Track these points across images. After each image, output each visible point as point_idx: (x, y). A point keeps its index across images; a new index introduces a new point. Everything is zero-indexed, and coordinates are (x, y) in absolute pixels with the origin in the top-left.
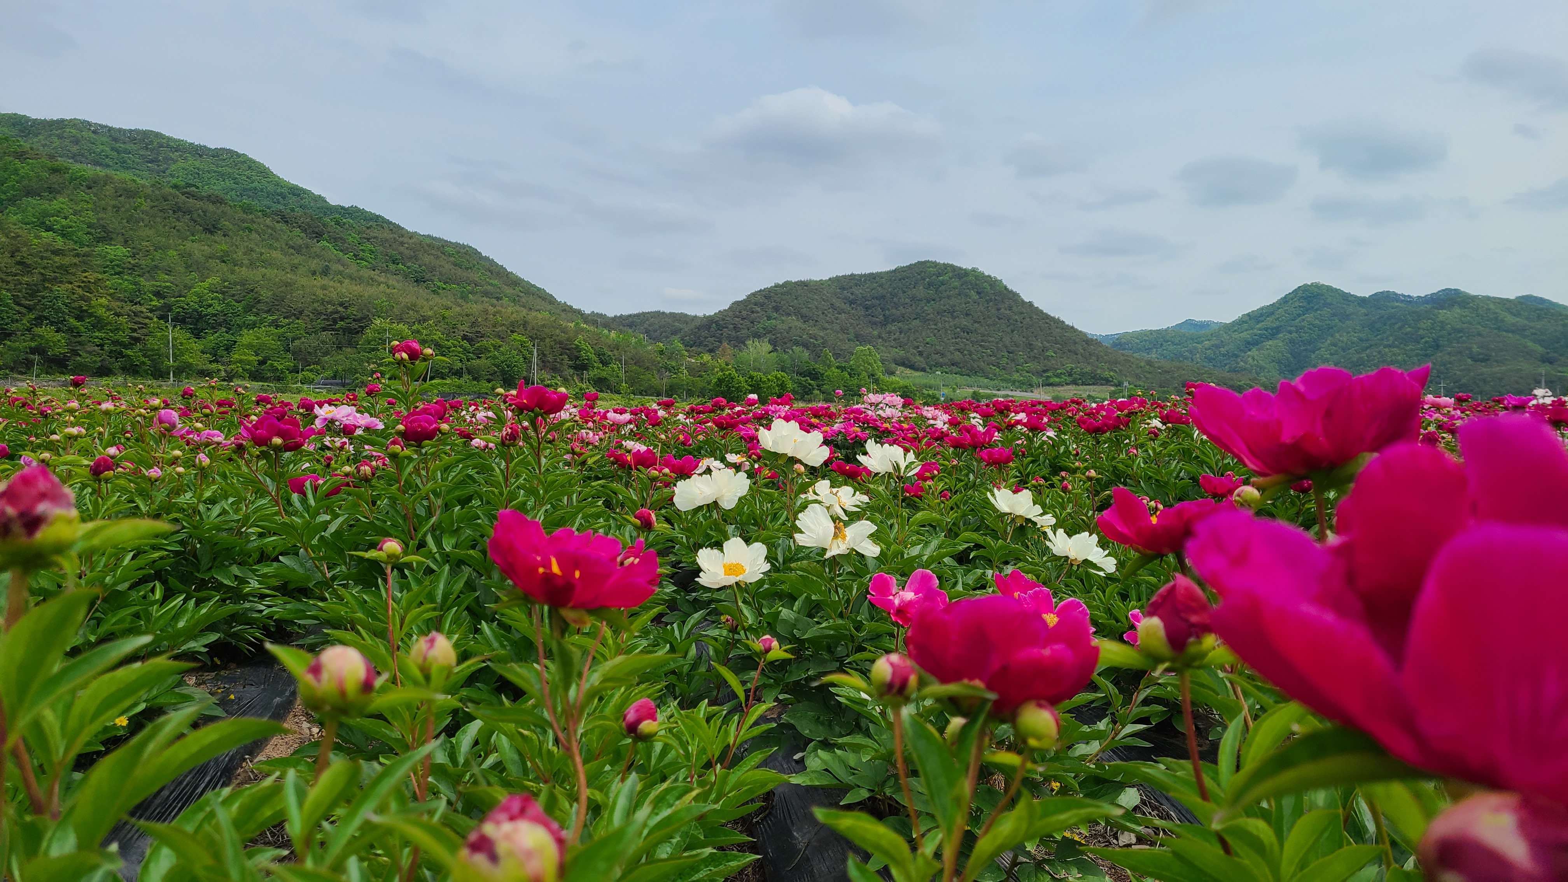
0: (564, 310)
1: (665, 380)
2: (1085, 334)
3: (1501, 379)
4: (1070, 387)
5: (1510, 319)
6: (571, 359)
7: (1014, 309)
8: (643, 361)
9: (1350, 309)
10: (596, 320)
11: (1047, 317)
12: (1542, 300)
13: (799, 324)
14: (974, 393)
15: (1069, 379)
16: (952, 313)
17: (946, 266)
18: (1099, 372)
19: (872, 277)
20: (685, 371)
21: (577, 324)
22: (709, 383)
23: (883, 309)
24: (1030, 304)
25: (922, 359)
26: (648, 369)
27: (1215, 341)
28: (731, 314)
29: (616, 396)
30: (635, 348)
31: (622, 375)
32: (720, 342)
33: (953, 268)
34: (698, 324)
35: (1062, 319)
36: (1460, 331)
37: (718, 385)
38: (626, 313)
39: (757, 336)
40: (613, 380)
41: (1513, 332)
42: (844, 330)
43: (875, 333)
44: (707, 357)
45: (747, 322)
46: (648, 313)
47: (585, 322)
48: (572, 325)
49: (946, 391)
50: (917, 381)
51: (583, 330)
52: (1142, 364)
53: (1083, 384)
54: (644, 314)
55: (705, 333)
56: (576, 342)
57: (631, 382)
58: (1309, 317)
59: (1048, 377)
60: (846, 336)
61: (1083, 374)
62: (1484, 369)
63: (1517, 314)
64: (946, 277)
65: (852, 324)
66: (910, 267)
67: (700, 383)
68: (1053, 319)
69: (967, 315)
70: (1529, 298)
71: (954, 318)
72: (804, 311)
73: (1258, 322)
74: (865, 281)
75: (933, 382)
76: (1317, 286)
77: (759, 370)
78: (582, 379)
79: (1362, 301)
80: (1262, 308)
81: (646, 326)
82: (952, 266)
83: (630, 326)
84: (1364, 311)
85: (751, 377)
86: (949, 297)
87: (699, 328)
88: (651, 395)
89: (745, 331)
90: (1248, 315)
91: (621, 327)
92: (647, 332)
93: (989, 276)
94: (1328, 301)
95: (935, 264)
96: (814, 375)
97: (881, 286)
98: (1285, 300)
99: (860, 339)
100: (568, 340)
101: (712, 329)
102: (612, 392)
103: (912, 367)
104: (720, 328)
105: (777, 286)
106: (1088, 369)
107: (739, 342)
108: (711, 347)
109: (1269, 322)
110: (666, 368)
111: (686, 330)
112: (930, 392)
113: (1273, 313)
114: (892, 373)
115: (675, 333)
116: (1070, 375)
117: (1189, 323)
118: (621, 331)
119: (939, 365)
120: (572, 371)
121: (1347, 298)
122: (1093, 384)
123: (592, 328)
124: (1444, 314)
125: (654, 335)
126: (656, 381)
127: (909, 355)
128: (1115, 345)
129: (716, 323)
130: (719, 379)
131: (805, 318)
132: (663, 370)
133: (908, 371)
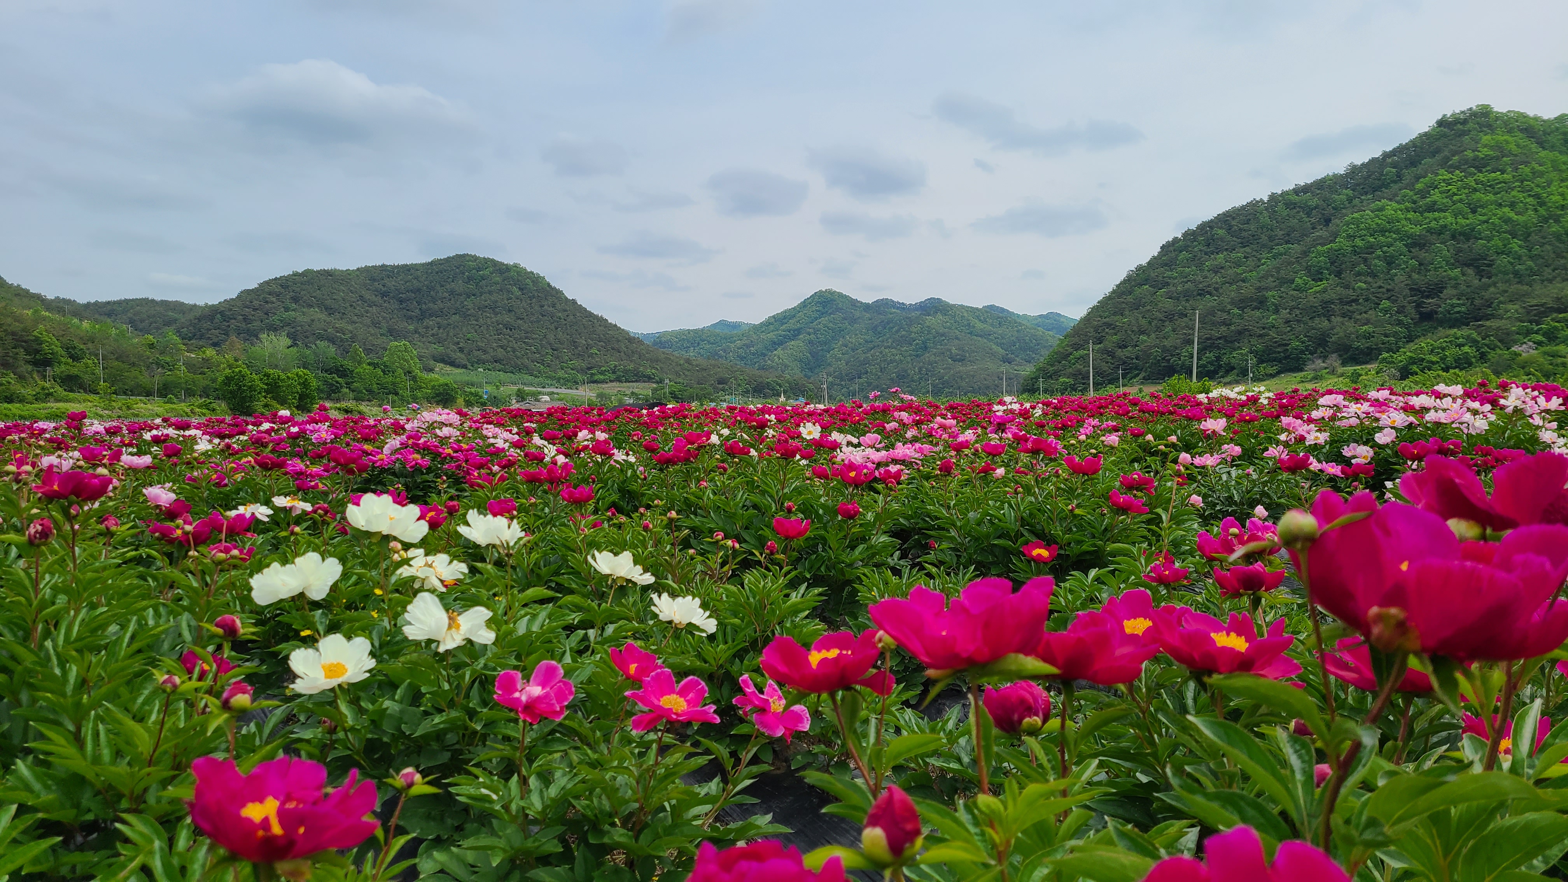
0: (16, 295)
1: (157, 378)
2: (627, 333)
3: (973, 376)
4: (614, 384)
5: (979, 325)
6: (28, 353)
7: (558, 306)
8: (128, 356)
9: (857, 314)
10: (61, 306)
11: (590, 315)
12: (1003, 310)
13: (323, 316)
14: (519, 390)
15: (613, 377)
16: (493, 308)
17: (486, 260)
18: (641, 369)
19: (406, 269)
20: (183, 368)
21: (36, 311)
22: (214, 381)
23: (419, 303)
24: (574, 302)
25: (463, 356)
26: (134, 364)
27: (745, 341)
28: (239, 304)
29: (92, 397)
30: (115, 340)
31: (99, 371)
32: (227, 334)
33: (494, 263)
34: (198, 315)
35: (605, 317)
36: (942, 335)
37: (225, 384)
38: (103, 299)
39: (272, 328)
40: (86, 378)
41: (981, 336)
42: (376, 324)
43: (411, 327)
44: (210, 352)
45: (260, 313)
46: (133, 300)
47: (48, 309)
48: (30, 312)
49: (489, 388)
50: (458, 378)
51: (44, 319)
52: (682, 362)
53: (627, 381)
54: (127, 301)
55: (207, 325)
56: (35, 333)
57: (112, 379)
58: (824, 320)
59: (592, 374)
60: (377, 330)
61: (626, 371)
62: (960, 368)
63: (984, 321)
64: (487, 272)
65: (384, 318)
66: (448, 260)
67: (201, 381)
68: (596, 317)
69: (510, 311)
70: (992, 307)
71: (496, 314)
72: (329, 302)
73: (782, 324)
74: (398, 273)
75: (475, 379)
76: (830, 292)
77: (276, 367)
78: (45, 377)
79: (867, 307)
80: (785, 312)
81: (129, 315)
82: (493, 261)
83: (109, 315)
84: (868, 315)
85: (267, 375)
86: (490, 293)
87: (199, 320)
88: (139, 395)
89: (257, 324)
90: (774, 317)
91: (97, 316)
92: (131, 322)
93: (532, 273)
94: (840, 306)
95: (475, 258)
96: (342, 372)
97: (416, 278)
98: (804, 304)
99: (393, 333)
100: (24, 330)
101: (216, 320)
102: (85, 392)
103: (453, 364)
104: (226, 318)
105: (296, 274)
106: (631, 366)
107: (251, 336)
108: (215, 340)
109: (792, 324)
110: (158, 365)
111: (183, 320)
112: (473, 390)
113: (794, 316)
114: (431, 370)
115: (168, 323)
116: (614, 372)
117: (722, 323)
118: (97, 321)
119: (483, 362)
120: (30, 368)
121: (854, 303)
122: (636, 381)
123: (57, 317)
124: (930, 320)
125: (141, 326)
126: (144, 379)
127: (449, 351)
128: (655, 343)
129: (222, 313)
130: (227, 377)
131: (330, 311)
132: (154, 366)
133: (448, 368)
